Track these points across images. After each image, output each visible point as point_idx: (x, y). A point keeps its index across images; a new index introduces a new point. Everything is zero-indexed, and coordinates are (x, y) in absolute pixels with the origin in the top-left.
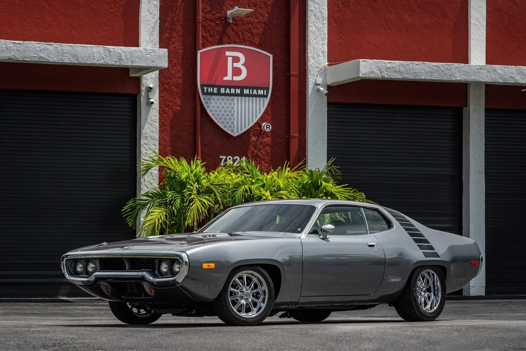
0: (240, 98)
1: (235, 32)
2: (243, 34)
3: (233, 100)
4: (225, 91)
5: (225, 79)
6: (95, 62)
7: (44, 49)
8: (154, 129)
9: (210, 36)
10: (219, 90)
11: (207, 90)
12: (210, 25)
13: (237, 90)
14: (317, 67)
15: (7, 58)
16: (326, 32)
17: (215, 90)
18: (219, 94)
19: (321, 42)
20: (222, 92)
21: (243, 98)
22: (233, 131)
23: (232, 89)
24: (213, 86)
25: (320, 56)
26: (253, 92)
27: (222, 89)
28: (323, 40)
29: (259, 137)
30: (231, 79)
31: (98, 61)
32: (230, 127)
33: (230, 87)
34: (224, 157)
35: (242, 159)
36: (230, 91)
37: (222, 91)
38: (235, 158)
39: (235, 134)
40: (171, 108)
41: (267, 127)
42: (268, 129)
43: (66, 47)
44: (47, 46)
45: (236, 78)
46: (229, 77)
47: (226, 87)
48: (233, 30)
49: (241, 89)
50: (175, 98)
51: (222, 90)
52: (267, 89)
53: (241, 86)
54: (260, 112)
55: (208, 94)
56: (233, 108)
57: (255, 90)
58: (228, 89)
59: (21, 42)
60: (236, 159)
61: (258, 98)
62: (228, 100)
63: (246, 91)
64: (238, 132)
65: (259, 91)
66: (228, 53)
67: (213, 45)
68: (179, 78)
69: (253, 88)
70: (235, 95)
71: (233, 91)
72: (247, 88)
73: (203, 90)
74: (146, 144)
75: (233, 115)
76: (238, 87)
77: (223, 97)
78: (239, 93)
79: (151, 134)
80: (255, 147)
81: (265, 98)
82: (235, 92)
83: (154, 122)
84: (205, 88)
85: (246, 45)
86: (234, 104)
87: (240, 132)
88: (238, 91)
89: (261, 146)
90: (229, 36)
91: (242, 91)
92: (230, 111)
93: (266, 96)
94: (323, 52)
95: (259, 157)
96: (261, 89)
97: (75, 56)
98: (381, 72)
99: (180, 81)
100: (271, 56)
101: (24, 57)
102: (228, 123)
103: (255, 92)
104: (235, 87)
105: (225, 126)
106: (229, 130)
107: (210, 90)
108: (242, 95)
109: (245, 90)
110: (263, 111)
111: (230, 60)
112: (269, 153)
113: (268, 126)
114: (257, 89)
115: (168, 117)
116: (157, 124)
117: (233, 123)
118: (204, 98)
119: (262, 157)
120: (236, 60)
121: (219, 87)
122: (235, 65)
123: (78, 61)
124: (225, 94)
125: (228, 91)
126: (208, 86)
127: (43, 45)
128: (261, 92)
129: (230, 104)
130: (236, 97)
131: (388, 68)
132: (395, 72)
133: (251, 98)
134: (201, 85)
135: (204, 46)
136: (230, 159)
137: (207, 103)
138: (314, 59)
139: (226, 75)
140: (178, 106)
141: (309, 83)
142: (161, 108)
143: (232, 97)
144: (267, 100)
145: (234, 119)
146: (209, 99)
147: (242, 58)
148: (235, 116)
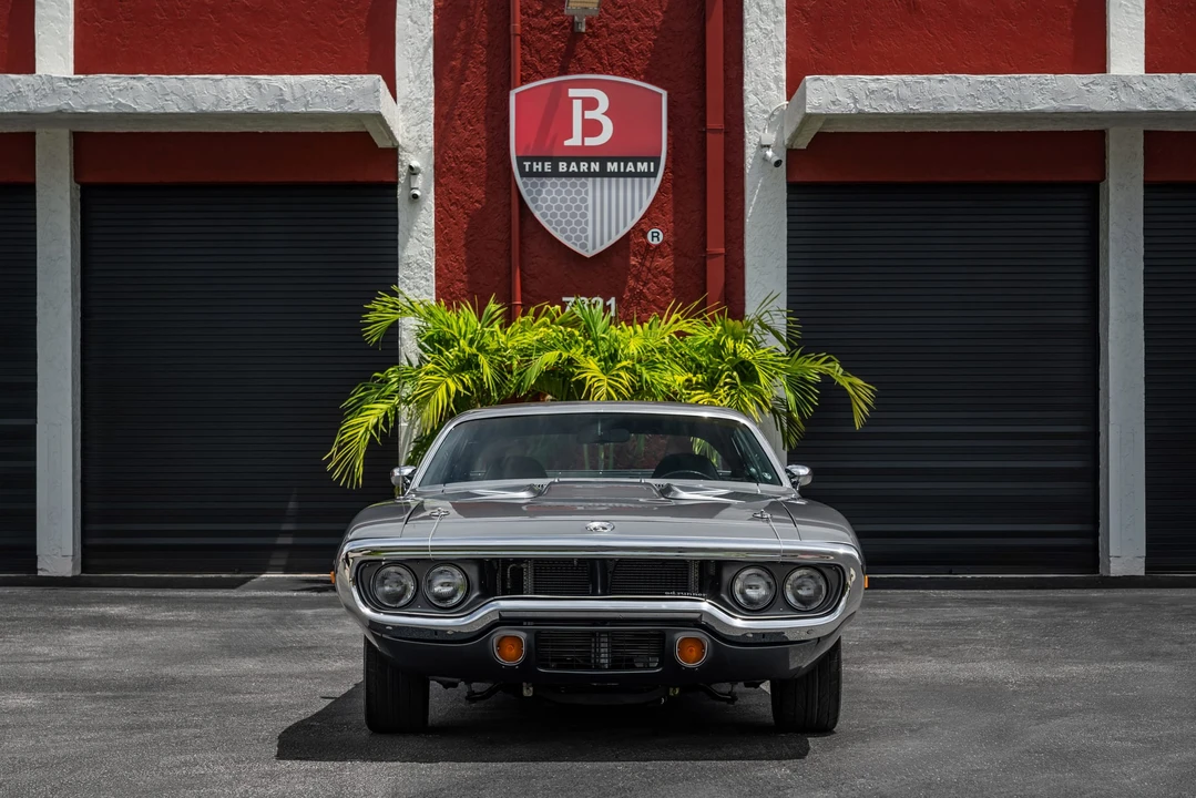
0: (598, 179)
1: (594, 51)
2: (608, 54)
3: (584, 185)
4: (568, 167)
5: (567, 143)
6: (230, 108)
7: (126, 88)
8: (424, 248)
9: (541, 60)
10: (555, 167)
11: (531, 167)
12: (540, 39)
13: (592, 164)
14: (765, 112)
15: (54, 110)
16: (783, 38)
17: (546, 167)
18: (555, 173)
19: (772, 61)
20: (561, 170)
21: (606, 180)
22: (584, 246)
23: (582, 164)
24: (543, 159)
25: (769, 88)
26: (625, 168)
27: (561, 164)
28: (776, 55)
29: (644, 258)
30: (580, 144)
31: (235, 106)
32: (579, 238)
33: (578, 160)
34: (573, 299)
35: (608, 303)
36: (579, 168)
37: (560, 166)
38: (593, 301)
39: (589, 253)
40: (463, 207)
41: (653, 237)
42: (655, 239)
43: (171, 81)
44: (133, 82)
45: (590, 142)
46: (575, 140)
47: (569, 160)
48: (589, 48)
49: (600, 163)
50: (469, 186)
51: (562, 167)
52: (657, 160)
53: (601, 156)
54: (640, 208)
55: (531, 174)
56: (584, 200)
57: (630, 164)
58: (573, 164)
59: (82, 76)
60: (597, 303)
61: (637, 180)
62: (574, 185)
63: (612, 167)
64: (594, 248)
65: (639, 164)
66: (572, 92)
67: (544, 77)
68: (478, 146)
69: (626, 160)
70: (589, 174)
71: (584, 167)
72: (612, 160)
73: (521, 168)
74: (408, 278)
75: (584, 215)
76: (594, 159)
77: (564, 179)
78: (597, 170)
79: (419, 257)
80: (637, 278)
81: (652, 179)
82: (589, 168)
83: (425, 234)
84: (527, 164)
85: (615, 75)
86: (586, 193)
87: (600, 249)
88: (595, 167)
89: (650, 276)
90: (580, 59)
91: (603, 167)
92: (579, 208)
93: (654, 175)
94: (777, 80)
95: (645, 297)
96: (642, 160)
97: (189, 99)
98: (856, 101)
99: (482, 153)
100: (664, 94)
101: (88, 107)
102: (573, 230)
103: (630, 167)
104: (589, 160)
105: (568, 238)
106: (576, 245)
107: (537, 167)
108: (603, 173)
109: (609, 164)
110: (647, 203)
111: (577, 105)
112: (665, 289)
113: (655, 234)
114: (635, 160)
115: (456, 224)
116: (432, 239)
117: (584, 231)
118: (525, 185)
119: (650, 297)
120: (590, 104)
121: (555, 161)
122: (589, 115)
123: (195, 108)
124: (568, 175)
125: (573, 167)
126: (533, 159)
127: (124, 80)
128: (642, 167)
129: (578, 193)
130: (590, 179)
131: (873, 92)
132: (889, 99)
133: (621, 180)
134: (517, 158)
135: (524, 81)
136: (583, 302)
137: (529, 193)
138: (756, 95)
139: (570, 136)
140: (476, 201)
141: (747, 145)
142: (442, 207)
143: (583, 179)
144: (656, 183)
145: (586, 223)
146: (534, 185)
147: (603, 101)
148: (590, 217)
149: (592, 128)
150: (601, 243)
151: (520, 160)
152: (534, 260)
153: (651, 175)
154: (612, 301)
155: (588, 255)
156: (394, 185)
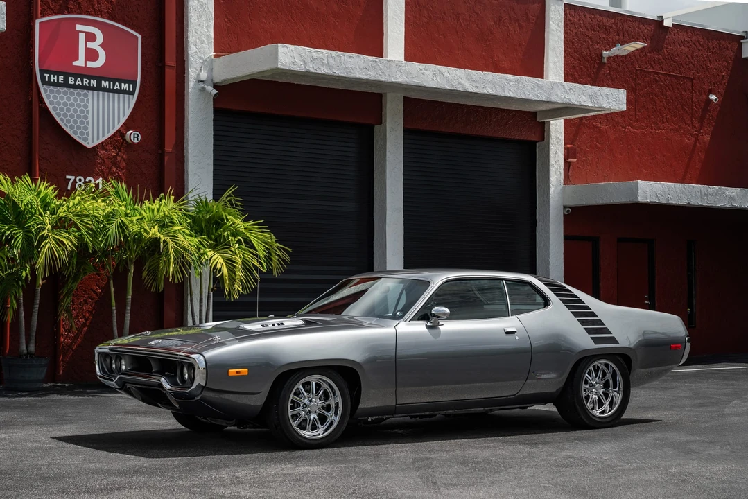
0: (96, 92)
3: (86, 95)
4: (75, 81)
5: (75, 63)
10: (66, 80)
11: (49, 78)
13: (92, 81)
14: (201, 58)
17: (60, 79)
18: (66, 85)
19: (205, 24)
20: (70, 83)
21: (101, 93)
22: (86, 140)
23: (85, 80)
24: (58, 73)
25: (204, 42)
26: (114, 86)
27: (70, 78)
28: (207, 20)
29: (120, 151)
30: (84, 65)
32: (82, 133)
33: (82, 77)
34: (73, 178)
35: (97, 182)
36: (82, 82)
37: (70, 80)
38: (87, 180)
39: (89, 144)
41: (134, 137)
42: (136, 139)
45: (91, 64)
46: (80, 62)
47: (76, 76)
49: (99, 81)
52: (134, 83)
53: (98, 76)
54: (124, 115)
55: (50, 83)
56: (86, 106)
57: (117, 84)
58: (79, 79)
60: (90, 181)
61: (121, 95)
62: (79, 95)
63: (105, 84)
64: (93, 141)
65: (123, 84)
66: (79, 27)
67: (56, 14)
69: (115, 80)
70: (89, 88)
71: (86, 82)
72: (106, 79)
73: (43, 78)
75: (86, 117)
76: (94, 78)
77: (72, 90)
78: (95, 86)
80: (116, 164)
81: (131, 96)
82: (89, 83)
84: (47, 75)
85: (103, 17)
86: (88, 101)
87: (97, 143)
88: (94, 83)
89: (124, 164)
91: (99, 84)
93: (133, 93)
94: (208, 37)
96: (125, 82)
98: (304, 63)
100: (139, 37)
102: (78, 128)
103: (117, 86)
104: (90, 77)
105: (75, 133)
106: (80, 138)
107: (54, 78)
108: (99, 88)
109: (103, 82)
110: (128, 112)
111: (82, 37)
113: (136, 136)
114: (121, 81)
117: (86, 128)
118: (44, 89)
120: (91, 37)
121: (66, 75)
122: (90, 45)
124: (75, 87)
125: (79, 82)
126: (51, 72)
128: (125, 87)
129: (82, 100)
130: (90, 92)
131: (315, 59)
132: (323, 65)
133: (111, 94)
134: (40, 70)
135: (44, 14)
136: (80, 180)
137: (48, 97)
138: (196, 46)
139: (77, 59)
141: (190, 79)
143: (85, 91)
144: (134, 99)
145: (88, 123)
146: (52, 92)
148: (90, 119)
149: (91, 55)
150: (98, 139)
151: (42, 72)
153: (130, 93)
154: (100, 181)
155: (89, 146)
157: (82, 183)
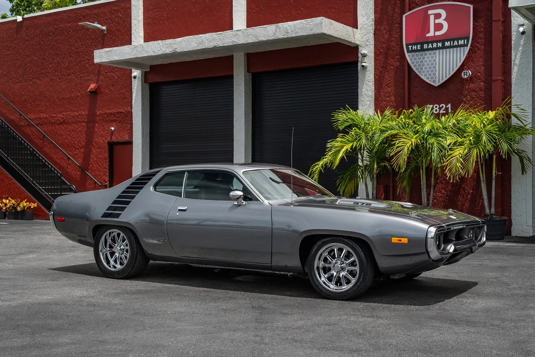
0: (441, 50)
3: (435, 54)
4: (428, 46)
5: (427, 35)
6: (269, 38)
7: (235, 35)
8: (368, 88)
10: (422, 47)
11: (412, 48)
13: (439, 43)
17: (418, 47)
18: (422, 50)
20: (425, 48)
21: (445, 50)
22: (434, 81)
24: (416, 44)
26: (453, 44)
29: (464, 84)
30: (433, 35)
31: (271, 37)
32: (432, 78)
33: (432, 42)
34: (431, 106)
35: (447, 107)
36: (432, 46)
37: (425, 46)
38: (441, 106)
41: (464, 74)
42: (465, 75)
43: (250, 30)
44: (238, 32)
45: (438, 33)
46: (431, 34)
47: (428, 43)
49: (443, 43)
52: (468, 38)
53: (442, 39)
54: (460, 61)
55: (413, 51)
56: (435, 60)
57: (456, 41)
58: (430, 44)
60: (443, 106)
61: (459, 48)
62: (430, 54)
63: (447, 44)
64: (439, 82)
65: (460, 41)
66: (430, 12)
69: (454, 40)
70: (437, 48)
71: (435, 45)
72: (447, 41)
73: (408, 48)
75: (435, 67)
76: (439, 41)
77: (426, 52)
79: (366, 92)
80: (461, 94)
81: (466, 47)
82: (437, 46)
83: (369, 82)
84: (410, 47)
86: (436, 57)
87: (441, 82)
88: (440, 45)
89: (468, 92)
91: (443, 45)
92: (432, 64)
93: (467, 45)
96: (461, 39)
97: (256, 36)
102: (430, 75)
103: (456, 43)
104: (437, 42)
105: (428, 78)
106: (431, 81)
107: (414, 47)
108: (444, 47)
109: (446, 43)
110: (463, 59)
111: (432, 17)
113: (465, 73)
114: (458, 40)
116: (373, 83)
117: (434, 74)
118: (409, 56)
120: (438, 16)
121: (422, 44)
122: (437, 21)
123: (258, 40)
124: (428, 49)
125: (430, 46)
126: (412, 44)
127: (235, 32)
128: (461, 42)
129: (432, 57)
130: (438, 51)
133: (451, 49)
134: (406, 44)
135: (410, 9)
136: (436, 107)
137: (411, 59)
139: (429, 32)
140: (391, 66)
141: (512, 26)
142: (378, 69)
143: (434, 51)
144: (467, 49)
145: (436, 71)
146: (413, 56)
147: (443, 13)
148: (437, 68)
149: (438, 27)
150: (442, 79)
151: (407, 45)
152: (415, 89)
153: (465, 45)
154: (449, 106)
155: (436, 85)
156: (357, 62)
157: (437, 109)
